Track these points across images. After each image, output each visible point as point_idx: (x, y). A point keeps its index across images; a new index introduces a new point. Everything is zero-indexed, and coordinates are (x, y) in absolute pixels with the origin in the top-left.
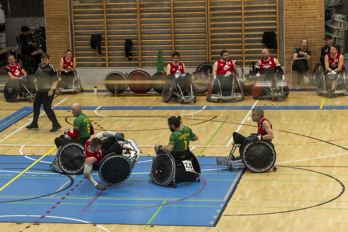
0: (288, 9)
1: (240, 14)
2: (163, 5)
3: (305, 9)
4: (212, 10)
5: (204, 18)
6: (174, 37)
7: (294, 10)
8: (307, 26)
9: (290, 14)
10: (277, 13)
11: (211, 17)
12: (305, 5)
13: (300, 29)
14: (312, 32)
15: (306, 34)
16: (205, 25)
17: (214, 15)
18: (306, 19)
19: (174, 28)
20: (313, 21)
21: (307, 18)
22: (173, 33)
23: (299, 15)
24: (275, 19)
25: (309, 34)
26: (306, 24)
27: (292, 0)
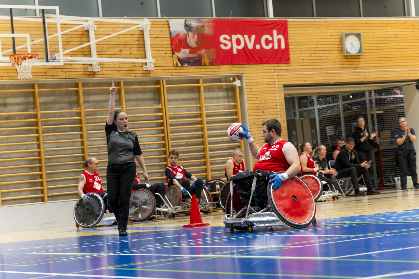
0: (251, 114)
3: (268, 113)
4: (171, 117)
5: (163, 128)
7: (257, 116)
9: (254, 120)
11: (171, 126)
27: (254, 104)
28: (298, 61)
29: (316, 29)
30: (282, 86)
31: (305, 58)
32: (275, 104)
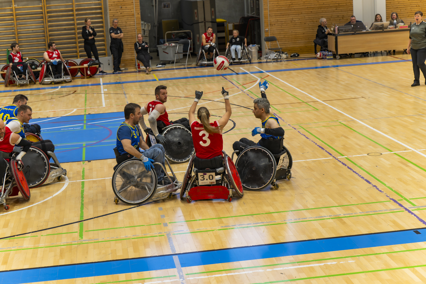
0: (111, 9)
1: (73, 15)
2: (5, 10)
3: (125, 8)
4: (48, 12)
5: (42, 19)
6: (18, 36)
7: (117, 10)
8: (128, 23)
9: (113, 13)
10: (103, 13)
11: (48, 18)
12: (124, 5)
14: (131, 27)
15: (127, 29)
16: (44, 25)
17: (50, 17)
18: (127, 17)
19: (17, 29)
20: (132, 18)
21: (127, 15)
22: (16, 33)
23: (121, 14)
24: (101, 18)
25: (130, 29)
26: (126, 21)
27: (114, 2)
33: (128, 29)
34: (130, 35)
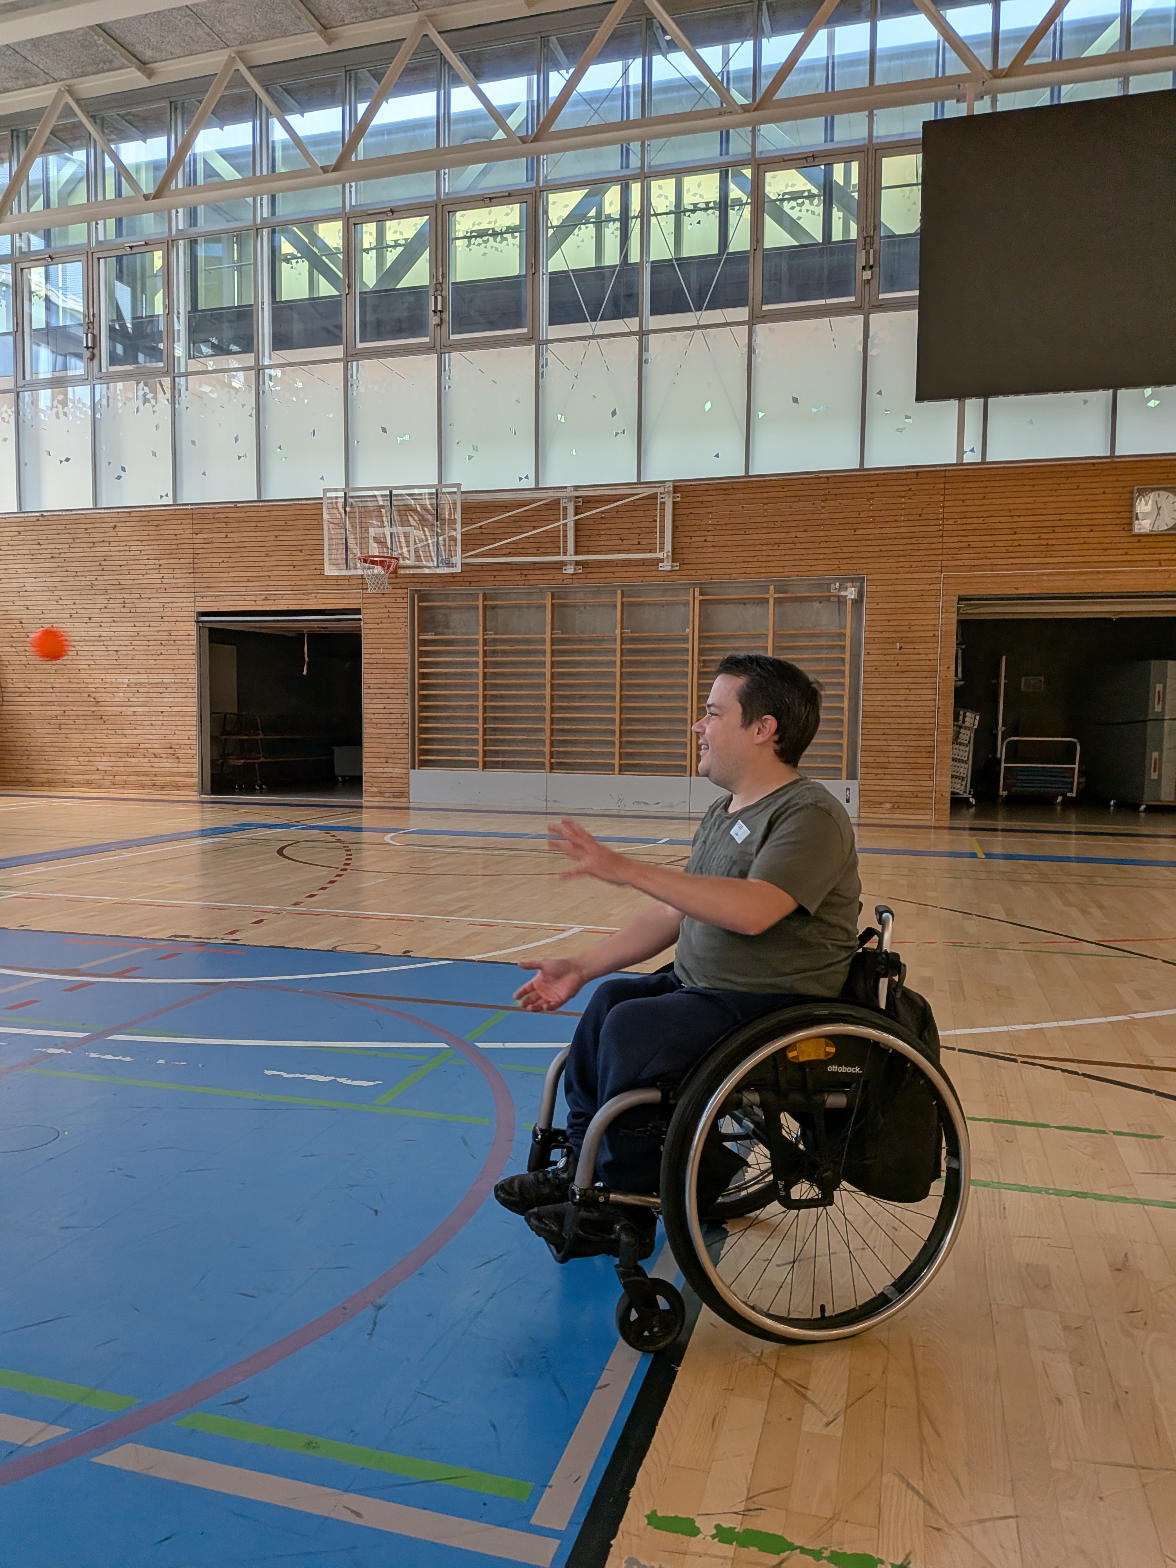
3: (911, 651)
4: (702, 652)
5: (685, 669)
7: (885, 655)
8: (915, 691)
9: (876, 663)
10: (848, 661)
12: (910, 642)
13: (899, 698)
16: (688, 684)
17: (706, 664)
18: (912, 674)
20: (929, 680)
21: (916, 671)
23: (898, 665)
25: (919, 709)
26: (911, 686)
27: (881, 632)
28: (1003, 550)
29: (1063, 480)
30: (956, 599)
31: (1022, 543)
32: (931, 634)
33: (914, 709)
34: (919, 726)
